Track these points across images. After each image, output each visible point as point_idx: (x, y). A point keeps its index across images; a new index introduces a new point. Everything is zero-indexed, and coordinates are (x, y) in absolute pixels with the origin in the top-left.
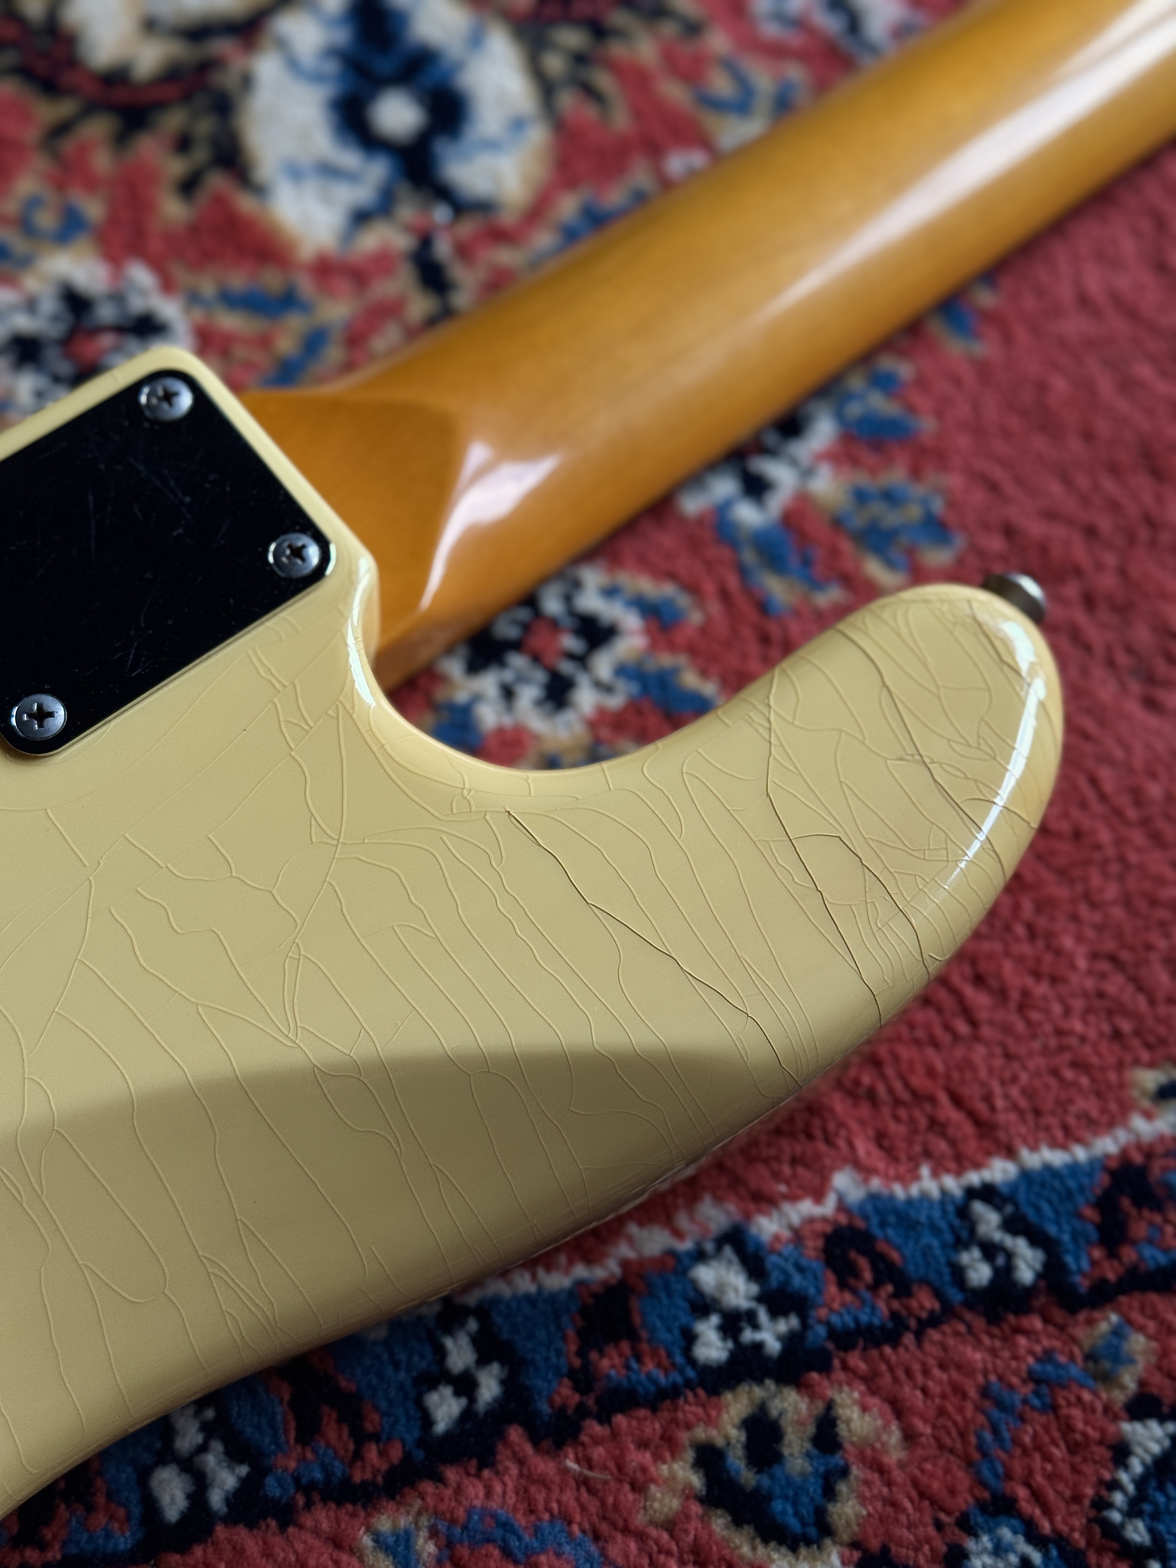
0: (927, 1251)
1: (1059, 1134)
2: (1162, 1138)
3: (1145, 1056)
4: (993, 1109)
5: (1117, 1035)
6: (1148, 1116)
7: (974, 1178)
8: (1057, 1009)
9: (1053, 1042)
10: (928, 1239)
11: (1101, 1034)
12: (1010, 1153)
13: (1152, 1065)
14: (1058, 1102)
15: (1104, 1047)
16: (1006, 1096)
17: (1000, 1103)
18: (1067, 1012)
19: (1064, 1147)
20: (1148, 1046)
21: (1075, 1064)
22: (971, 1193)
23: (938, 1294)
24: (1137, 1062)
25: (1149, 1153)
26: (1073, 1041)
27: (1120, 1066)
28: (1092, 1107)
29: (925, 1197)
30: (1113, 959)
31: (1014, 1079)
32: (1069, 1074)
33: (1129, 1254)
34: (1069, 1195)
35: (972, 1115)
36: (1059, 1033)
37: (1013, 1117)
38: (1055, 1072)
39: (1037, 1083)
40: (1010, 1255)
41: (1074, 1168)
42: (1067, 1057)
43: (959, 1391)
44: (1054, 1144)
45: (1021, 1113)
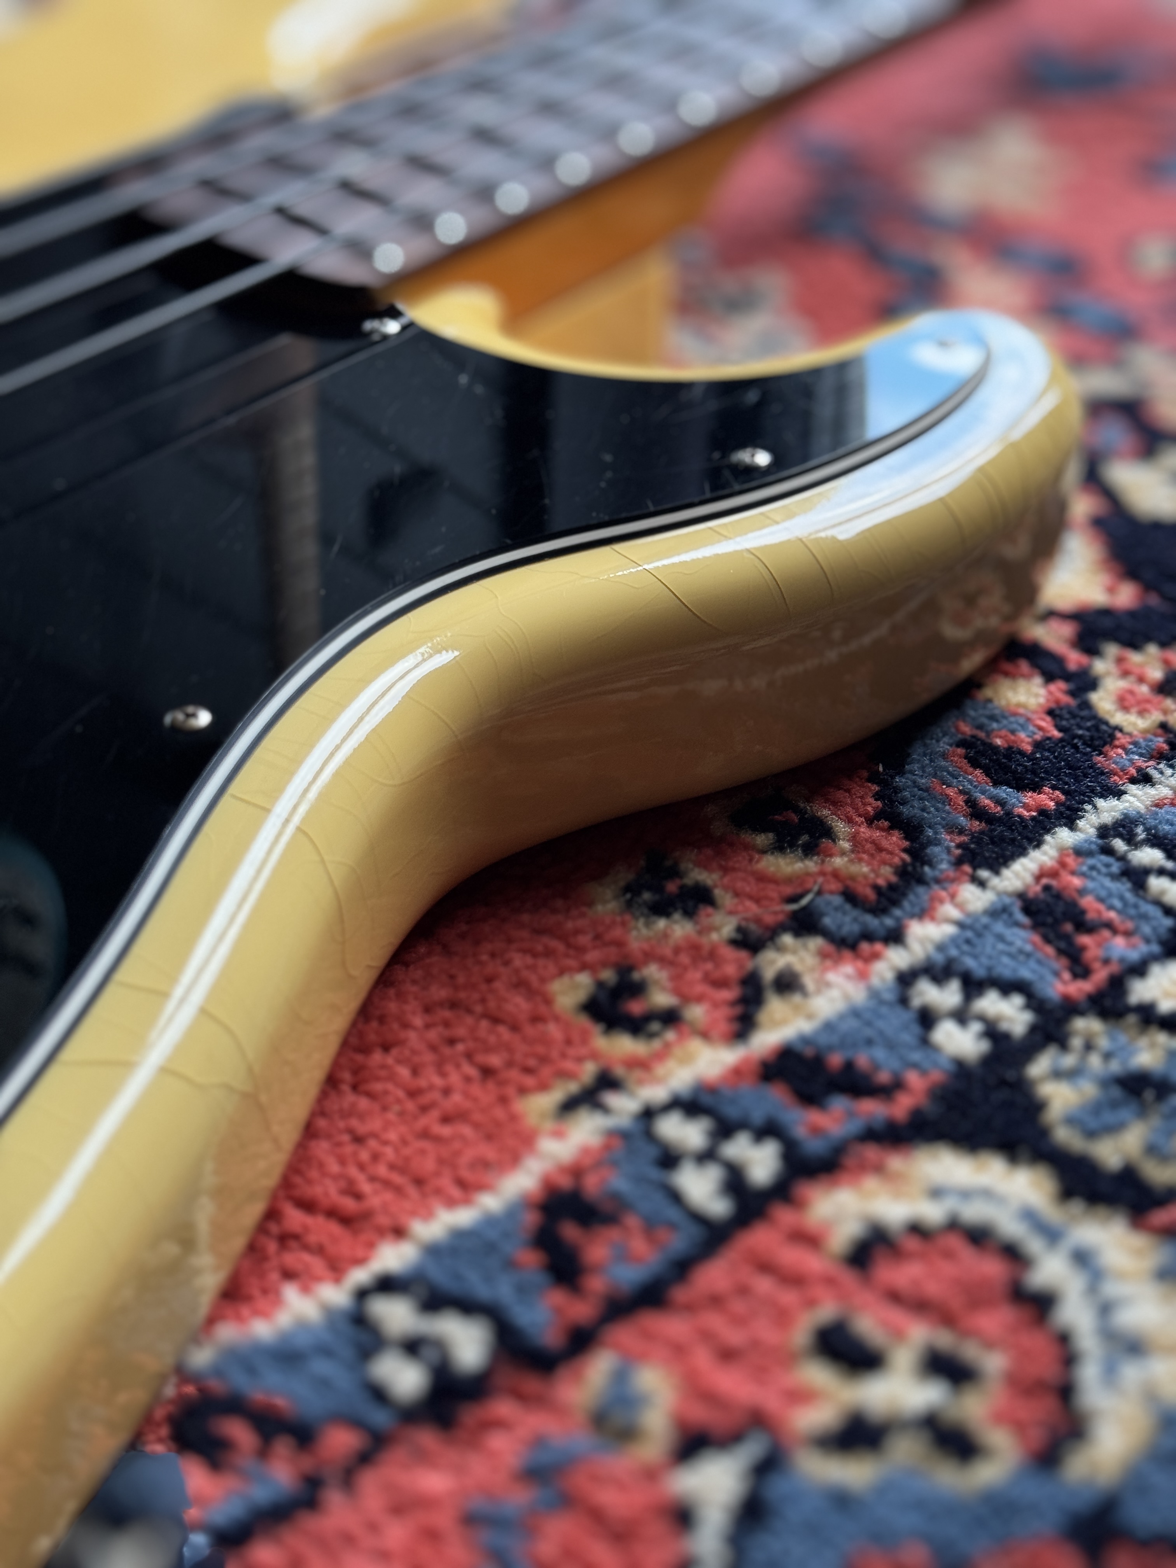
0: (324, 1384)
1: (455, 1192)
2: (585, 1151)
3: (529, 1081)
4: (358, 1196)
5: (487, 1072)
6: (559, 1134)
7: (360, 1276)
8: (404, 1072)
9: (410, 1106)
10: (322, 1367)
11: (468, 1079)
12: (399, 1232)
13: (543, 1087)
14: (441, 1161)
15: (476, 1090)
16: (373, 1179)
17: (366, 1187)
18: (415, 1071)
19: (467, 1201)
20: (528, 1070)
21: (446, 1119)
22: (362, 1294)
23: (355, 1423)
24: (523, 1091)
25: (576, 1171)
26: (436, 1095)
27: (504, 1100)
28: (488, 1152)
29: (302, 1325)
30: (453, 1005)
31: (376, 1157)
32: (446, 1131)
33: (597, 1284)
34: (491, 1248)
35: (333, 1213)
36: (413, 1094)
37: (388, 1196)
38: (425, 1134)
39: (407, 1151)
40: (440, 1345)
41: (490, 1221)
42: (435, 1114)
43: (431, 1535)
44: (451, 1203)
45: (398, 1190)
